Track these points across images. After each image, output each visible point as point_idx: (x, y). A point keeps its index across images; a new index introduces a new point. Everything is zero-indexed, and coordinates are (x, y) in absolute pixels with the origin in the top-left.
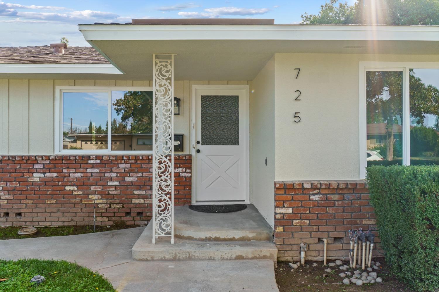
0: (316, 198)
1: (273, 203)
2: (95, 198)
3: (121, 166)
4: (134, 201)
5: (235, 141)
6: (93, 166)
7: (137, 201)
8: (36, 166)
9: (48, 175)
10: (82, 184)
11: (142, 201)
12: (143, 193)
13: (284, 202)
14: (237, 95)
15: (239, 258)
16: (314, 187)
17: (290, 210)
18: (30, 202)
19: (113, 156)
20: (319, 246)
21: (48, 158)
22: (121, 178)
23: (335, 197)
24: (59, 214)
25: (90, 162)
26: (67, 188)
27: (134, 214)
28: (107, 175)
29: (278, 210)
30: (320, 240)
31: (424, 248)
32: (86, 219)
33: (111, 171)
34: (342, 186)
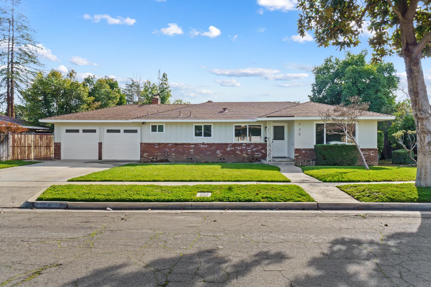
0: (304, 152)
1: (294, 153)
2: (245, 155)
3: (252, 146)
4: (255, 156)
5: (283, 139)
6: (244, 146)
7: (256, 156)
8: (229, 146)
9: (232, 148)
10: (241, 151)
11: (257, 156)
12: (258, 153)
13: (297, 153)
14: (284, 125)
15: (287, 164)
16: (303, 149)
17: (298, 155)
18: (227, 156)
19: (250, 143)
20: (304, 162)
21: (232, 144)
22: (252, 149)
23: (308, 152)
24: (235, 159)
25: (243, 145)
26: (237, 152)
27: (255, 159)
28: (247, 148)
29: (295, 155)
30: (305, 161)
31: (320, 158)
32: (242, 160)
33: (249, 148)
34: (309, 149)
